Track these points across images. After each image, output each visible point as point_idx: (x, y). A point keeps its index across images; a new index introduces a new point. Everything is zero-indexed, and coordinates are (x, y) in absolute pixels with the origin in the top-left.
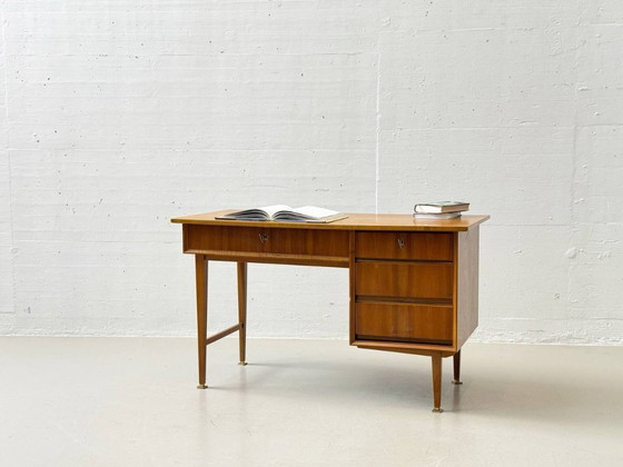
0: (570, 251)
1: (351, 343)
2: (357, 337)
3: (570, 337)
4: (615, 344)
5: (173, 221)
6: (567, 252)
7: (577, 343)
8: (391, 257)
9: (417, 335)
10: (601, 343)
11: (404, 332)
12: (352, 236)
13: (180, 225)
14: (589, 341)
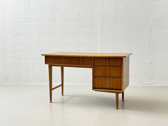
0: (149, 61)
1: (93, 90)
2: (94, 88)
3: (149, 84)
4: (161, 85)
5: (42, 55)
7: (151, 85)
8: (104, 65)
9: (111, 87)
10: (157, 85)
11: (108, 86)
12: (93, 59)
13: (44, 56)
14: (154, 85)
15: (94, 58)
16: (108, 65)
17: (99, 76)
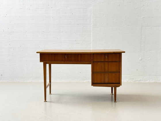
0: (140, 58)
3: (140, 80)
4: (151, 82)
5: (37, 53)
6: (140, 59)
7: (142, 82)
10: (148, 81)
11: (107, 81)
13: (39, 54)
14: (145, 81)
15: (93, 54)
16: (107, 60)
17: (98, 71)
